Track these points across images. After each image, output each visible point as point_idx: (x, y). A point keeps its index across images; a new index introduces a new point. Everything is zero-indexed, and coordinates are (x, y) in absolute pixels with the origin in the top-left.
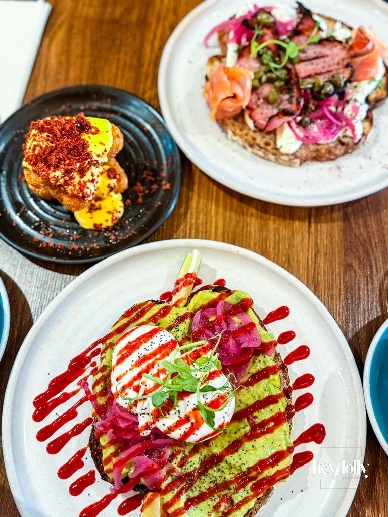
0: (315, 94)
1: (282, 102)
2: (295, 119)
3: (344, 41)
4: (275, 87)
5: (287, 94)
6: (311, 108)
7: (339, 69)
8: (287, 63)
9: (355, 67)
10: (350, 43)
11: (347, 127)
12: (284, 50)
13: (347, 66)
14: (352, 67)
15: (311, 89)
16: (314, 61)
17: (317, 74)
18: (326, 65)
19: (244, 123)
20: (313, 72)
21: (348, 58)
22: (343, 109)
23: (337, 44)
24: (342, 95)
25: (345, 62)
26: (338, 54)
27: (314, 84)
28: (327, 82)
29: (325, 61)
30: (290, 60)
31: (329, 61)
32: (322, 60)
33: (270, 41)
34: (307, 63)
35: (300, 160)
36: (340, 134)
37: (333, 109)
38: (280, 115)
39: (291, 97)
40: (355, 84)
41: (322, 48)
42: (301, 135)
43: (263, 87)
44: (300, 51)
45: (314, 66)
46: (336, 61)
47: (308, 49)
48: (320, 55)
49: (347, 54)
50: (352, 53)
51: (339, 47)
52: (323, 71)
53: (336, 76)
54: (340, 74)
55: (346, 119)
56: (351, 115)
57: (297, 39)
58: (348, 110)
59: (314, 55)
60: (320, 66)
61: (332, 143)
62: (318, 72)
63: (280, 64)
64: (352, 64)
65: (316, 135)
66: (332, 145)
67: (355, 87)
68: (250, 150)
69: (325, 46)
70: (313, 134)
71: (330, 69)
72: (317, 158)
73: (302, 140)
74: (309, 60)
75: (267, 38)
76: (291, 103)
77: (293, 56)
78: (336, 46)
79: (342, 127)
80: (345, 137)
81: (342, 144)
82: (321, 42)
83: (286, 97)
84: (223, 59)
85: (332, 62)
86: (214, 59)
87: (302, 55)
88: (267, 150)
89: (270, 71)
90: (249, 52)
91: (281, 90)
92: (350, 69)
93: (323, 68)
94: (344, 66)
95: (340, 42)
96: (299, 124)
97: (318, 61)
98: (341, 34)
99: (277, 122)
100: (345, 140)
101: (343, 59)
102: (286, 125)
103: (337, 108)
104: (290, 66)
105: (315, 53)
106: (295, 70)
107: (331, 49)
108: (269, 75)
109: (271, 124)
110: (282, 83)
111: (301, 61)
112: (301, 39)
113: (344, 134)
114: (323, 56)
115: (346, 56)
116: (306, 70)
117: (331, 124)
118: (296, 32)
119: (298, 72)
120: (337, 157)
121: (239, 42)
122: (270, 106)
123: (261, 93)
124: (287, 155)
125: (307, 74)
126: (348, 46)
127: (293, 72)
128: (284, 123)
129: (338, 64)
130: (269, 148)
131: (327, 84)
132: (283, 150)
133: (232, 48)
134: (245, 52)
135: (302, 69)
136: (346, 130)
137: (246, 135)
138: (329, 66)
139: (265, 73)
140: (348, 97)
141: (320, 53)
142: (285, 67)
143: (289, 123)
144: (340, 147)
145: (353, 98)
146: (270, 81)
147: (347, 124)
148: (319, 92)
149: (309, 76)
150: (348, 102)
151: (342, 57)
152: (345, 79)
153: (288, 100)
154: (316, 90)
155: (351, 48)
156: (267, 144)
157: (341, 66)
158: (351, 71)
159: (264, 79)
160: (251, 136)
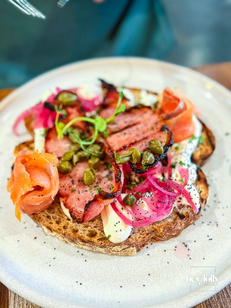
0: (135, 166)
1: (100, 180)
2: (119, 198)
3: (153, 107)
4: (90, 165)
5: (105, 170)
6: (135, 181)
7: (155, 134)
8: (98, 137)
9: (170, 129)
10: (159, 106)
11: (181, 196)
12: (93, 125)
13: (162, 129)
14: (168, 129)
15: (130, 162)
16: (126, 131)
17: (132, 144)
18: (140, 133)
19: (61, 212)
20: (127, 143)
21: (161, 121)
22: (170, 175)
23: (146, 110)
24: (165, 161)
25: (159, 126)
26: (149, 119)
27: (131, 155)
28: (144, 150)
29: (138, 129)
30: (101, 134)
31: (142, 128)
32: (134, 128)
33: (76, 119)
34: (119, 134)
35: (137, 246)
36: (176, 204)
37: (159, 177)
38: (99, 199)
39: (111, 172)
40: (175, 145)
41: (132, 117)
42: (130, 217)
43: (76, 168)
44: (108, 124)
45: (127, 136)
46: (149, 126)
47: (118, 120)
48: (131, 124)
49: (159, 118)
50: (164, 115)
51: (149, 113)
52: (138, 139)
53: (153, 142)
54: (157, 140)
55: (177, 187)
56: (181, 181)
57: (105, 112)
58: (176, 175)
59: (125, 125)
60: (133, 135)
61: (170, 217)
62: (133, 141)
63: (90, 140)
64: (166, 126)
65: (148, 215)
66: (170, 220)
67: (177, 148)
68: (73, 244)
69: (135, 114)
70: (144, 215)
71: (145, 136)
72: (156, 238)
73: (132, 223)
74: (121, 130)
75: (72, 116)
76: (111, 179)
77: (103, 129)
78: (145, 112)
79: (175, 197)
80: (181, 206)
81: (182, 217)
82: (129, 111)
83: (105, 173)
84: (32, 145)
85: (145, 128)
86: (22, 146)
87: (113, 127)
88: (93, 243)
89: (80, 150)
90: (56, 134)
91: (97, 167)
92: (166, 132)
93: (137, 135)
94: (159, 130)
95: (149, 108)
96: (124, 203)
97: (130, 130)
98: (148, 100)
99: (97, 209)
100: (183, 211)
101: (156, 123)
102: (110, 208)
103: (163, 175)
104: (102, 140)
105: (126, 122)
106: (107, 143)
107: (141, 116)
108: (80, 153)
109: (90, 213)
110: (97, 160)
111: (113, 133)
112: (109, 111)
113: (180, 203)
114: (134, 125)
115: (159, 120)
116: (119, 142)
117: (161, 195)
118: (104, 106)
119: (111, 145)
120: (179, 233)
121: (45, 125)
122: (87, 188)
123: (75, 175)
124: (119, 244)
125: (121, 146)
126: (158, 110)
127: (106, 146)
128: (106, 207)
129: (152, 129)
130: (95, 239)
131: (145, 153)
132: (113, 240)
133: (40, 132)
134: (52, 135)
135: (115, 142)
136: (180, 199)
137: (65, 227)
138: (144, 133)
139: (76, 152)
140: (173, 161)
141: (131, 121)
142: (96, 143)
143: (113, 205)
144: (179, 221)
145: (178, 161)
146: (83, 160)
147: (180, 192)
148: (139, 164)
149: (125, 148)
150: (173, 167)
151: (156, 122)
152: (164, 144)
153: (107, 176)
154: (135, 161)
155: (162, 111)
156: (93, 235)
157: (156, 130)
158: (168, 134)
159: (75, 159)
160: (71, 227)
